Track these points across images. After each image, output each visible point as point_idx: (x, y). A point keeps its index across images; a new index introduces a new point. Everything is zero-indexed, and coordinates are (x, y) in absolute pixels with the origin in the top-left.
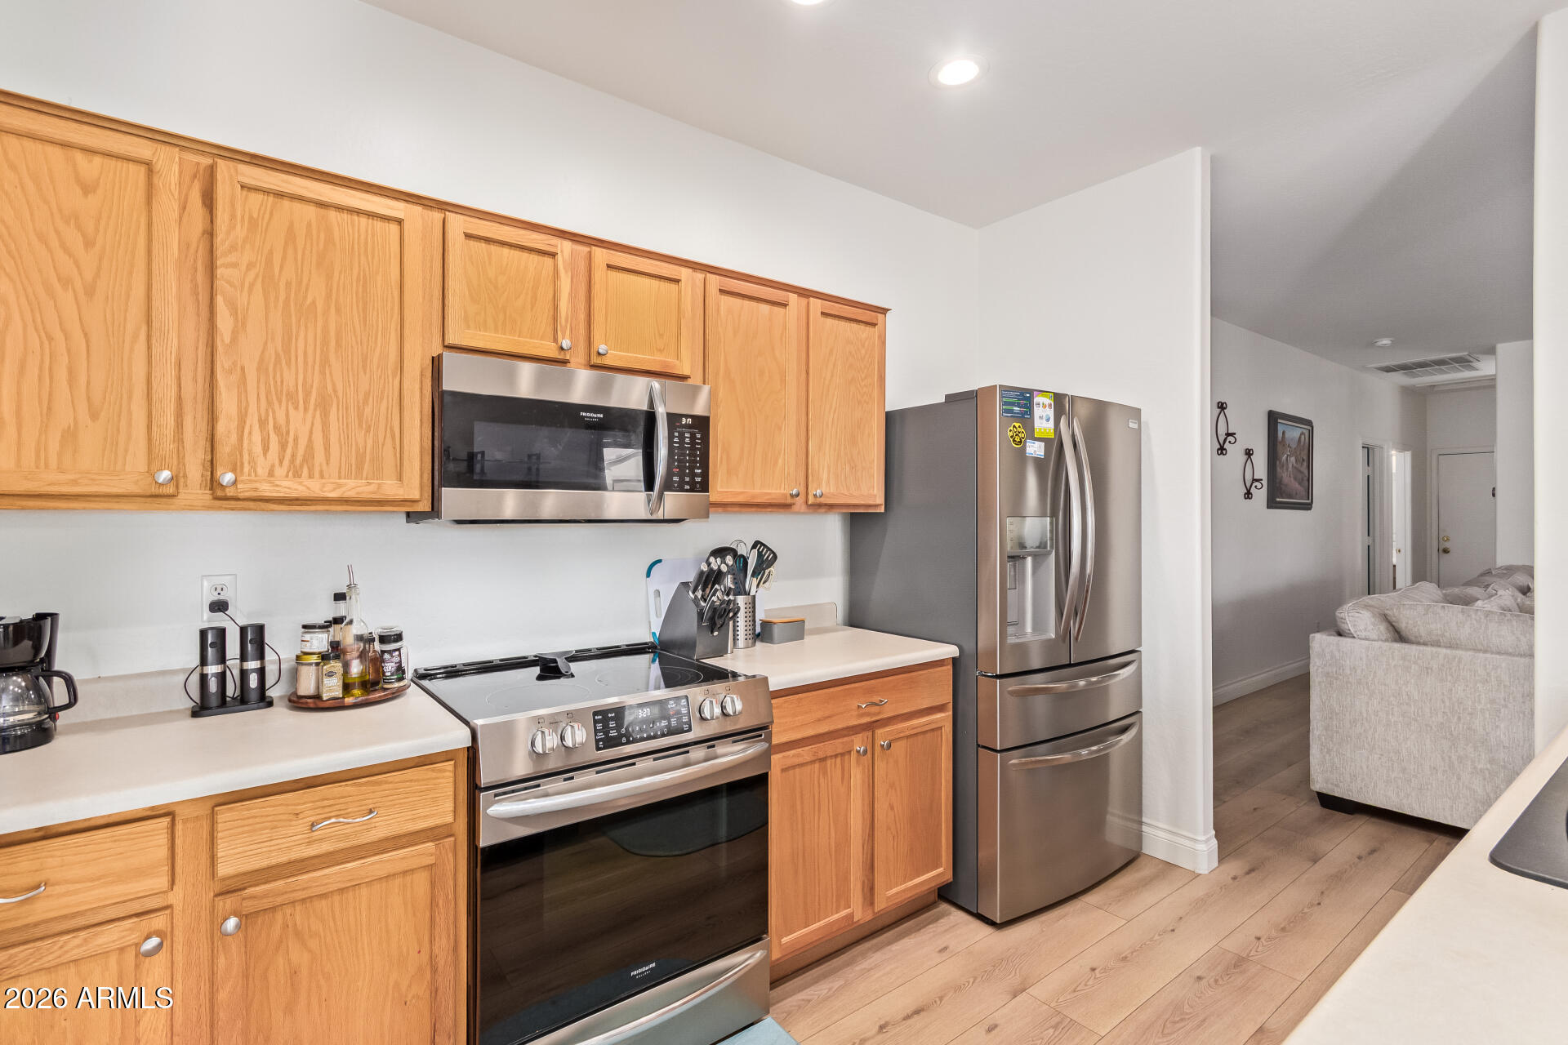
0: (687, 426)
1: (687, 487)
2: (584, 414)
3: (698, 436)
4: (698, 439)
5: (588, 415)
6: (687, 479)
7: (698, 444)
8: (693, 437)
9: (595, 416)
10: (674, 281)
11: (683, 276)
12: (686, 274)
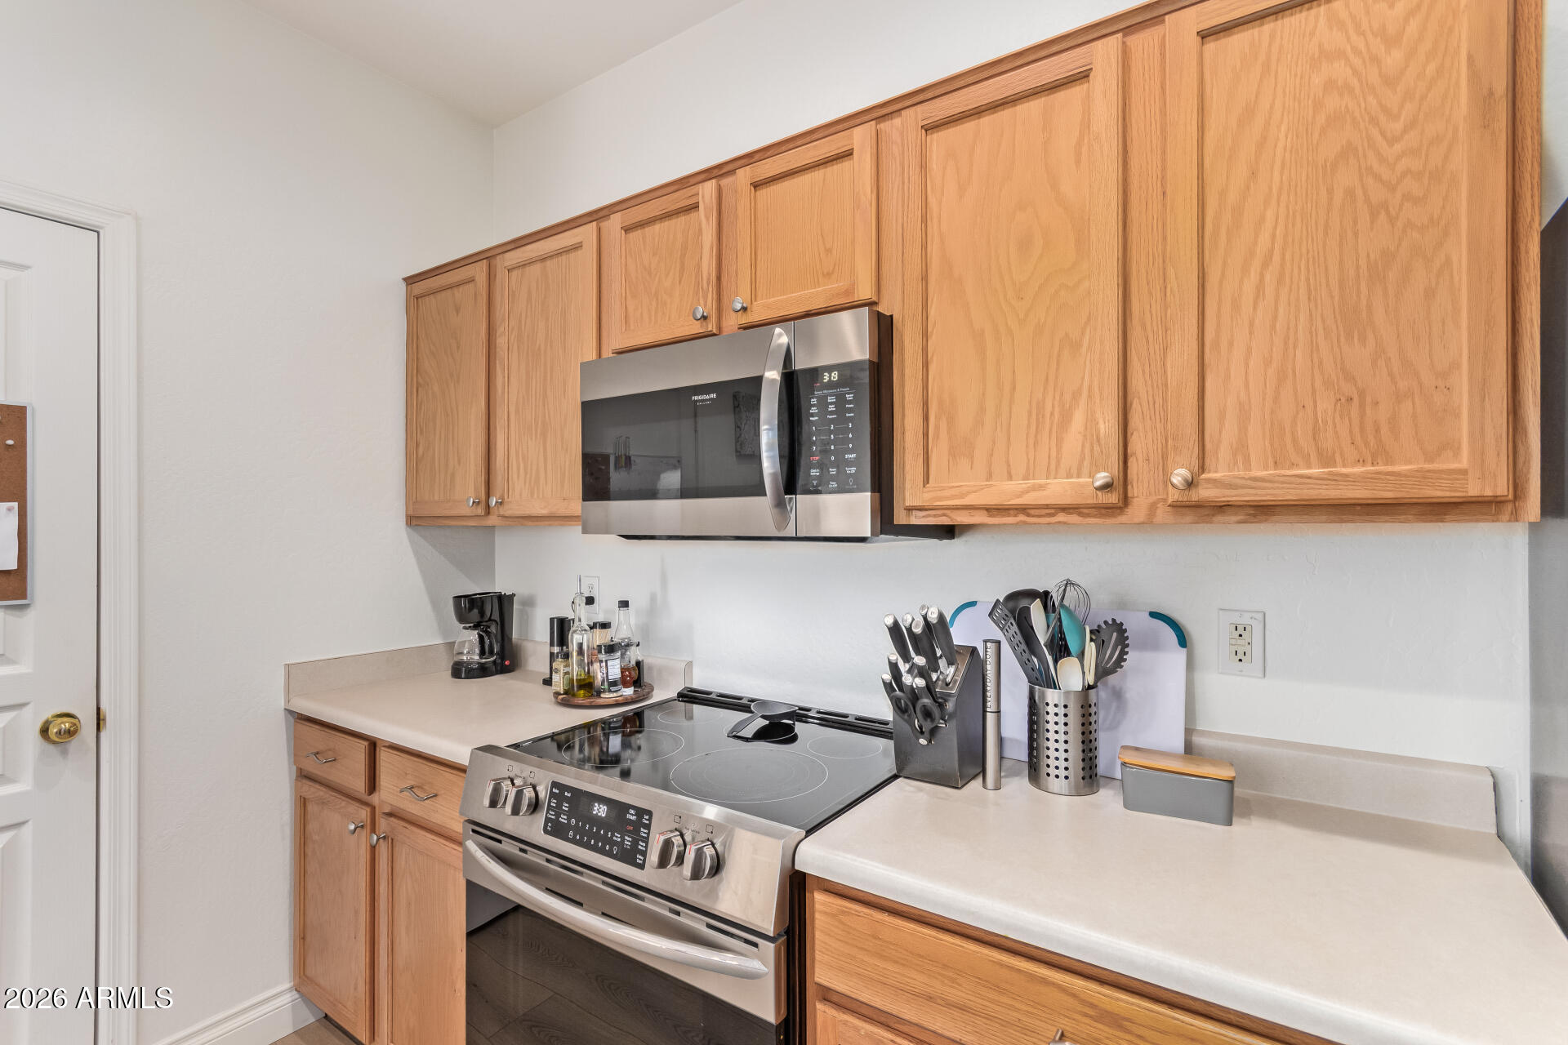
0: (831, 385)
1: (834, 485)
2: (696, 398)
3: (849, 397)
4: (850, 402)
5: (700, 398)
6: (833, 471)
7: (850, 410)
8: (841, 399)
9: (707, 397)
10: (848, 154)
11: (855, 142)
12: (860, 137)
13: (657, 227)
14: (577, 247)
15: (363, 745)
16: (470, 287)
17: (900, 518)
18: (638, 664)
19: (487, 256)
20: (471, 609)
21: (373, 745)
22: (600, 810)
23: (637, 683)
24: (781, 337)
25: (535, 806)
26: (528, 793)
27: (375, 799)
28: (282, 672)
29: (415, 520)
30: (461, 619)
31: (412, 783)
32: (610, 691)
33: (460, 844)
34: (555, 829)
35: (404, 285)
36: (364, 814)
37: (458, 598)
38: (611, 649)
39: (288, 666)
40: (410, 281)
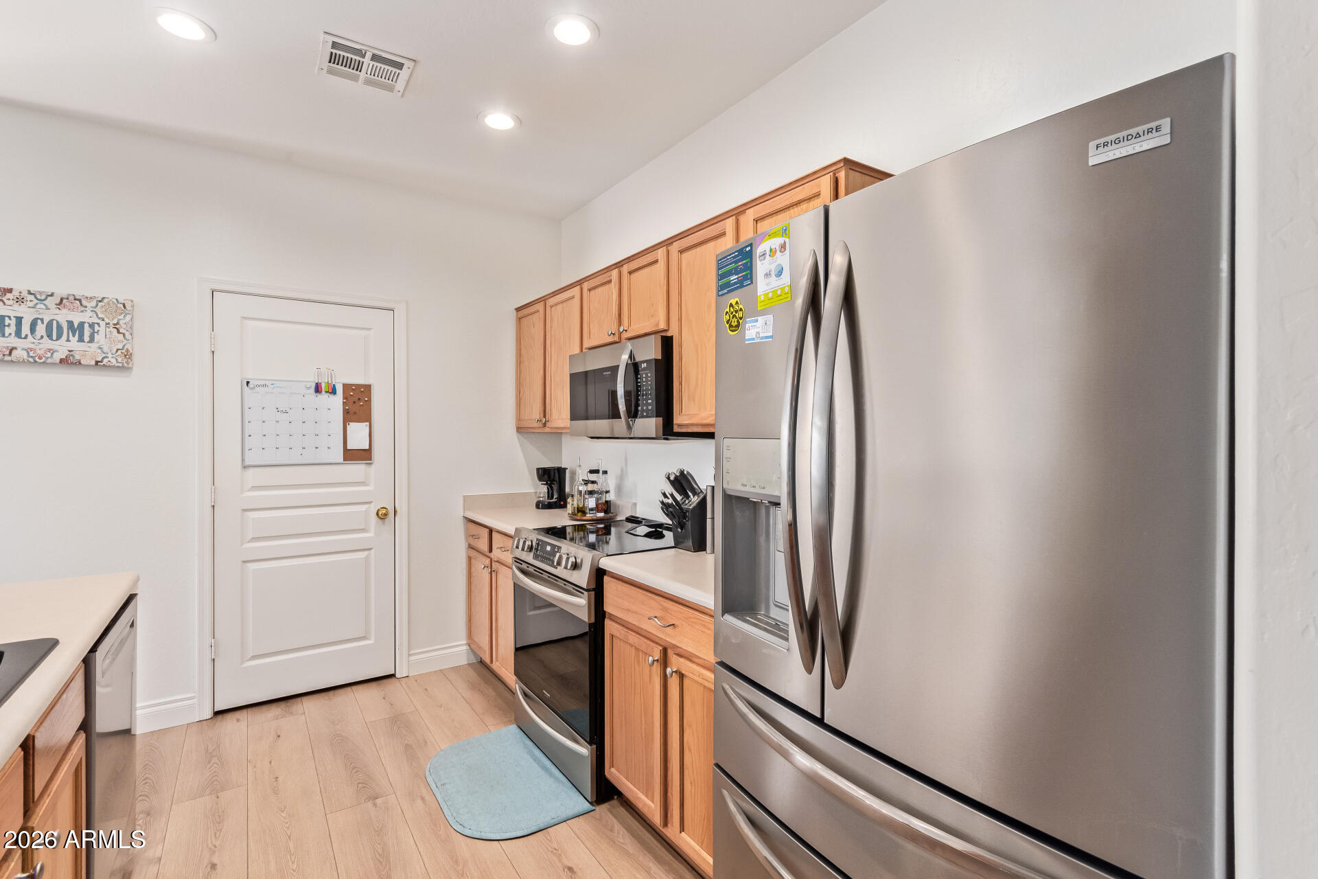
0: (644, 369)
1: (645, 414)
2: (605, 373)
3: (649, 375)
4: (649, 377)
6: (644, 408)
7: (649, 381)
8: (646, 376)
9: (608, 373)
10: (656, 261)
11: (659, 256)
12: (661, 254)
13: (600, 289)
14: (573, 297)
15: (487, 531)
16: (537, 314)
17: (676, 429)
18: (606, 502)
19: (543, 299)
20: (544, 475)
21: (491, 531)
22: (549, 548)
23: (606, 512)
24: (629, 346)
25: (531, 548)
26: (528, 543)
27: (492, 555)
28: (462, 499)
29: (520, 429)
30: (540, 479)
31: (501, 546)
32: (590, 514)
33: (511, 568)
34: (536, 557)
35: (515, 311)
36: (487, 561)
37: (538, 469)
38: (591, 493)
39: (464, 497)
40: (518, 310)
